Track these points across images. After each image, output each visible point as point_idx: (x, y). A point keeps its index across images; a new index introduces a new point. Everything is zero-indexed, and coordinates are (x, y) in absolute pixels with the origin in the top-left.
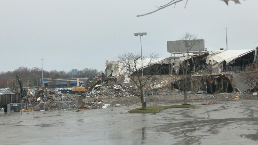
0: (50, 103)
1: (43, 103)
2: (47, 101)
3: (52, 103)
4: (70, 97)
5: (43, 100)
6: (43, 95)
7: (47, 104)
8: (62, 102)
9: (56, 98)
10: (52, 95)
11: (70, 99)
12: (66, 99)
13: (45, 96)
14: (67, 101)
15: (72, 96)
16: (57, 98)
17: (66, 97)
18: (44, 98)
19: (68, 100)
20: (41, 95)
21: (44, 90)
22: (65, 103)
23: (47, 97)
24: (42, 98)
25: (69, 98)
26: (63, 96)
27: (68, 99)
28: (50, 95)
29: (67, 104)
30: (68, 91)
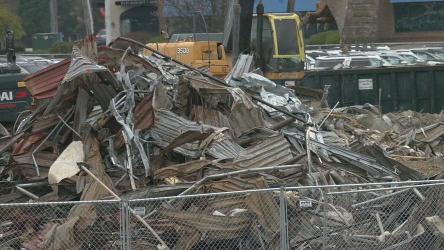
0: (187, 205)
1: (115, 209)
2: (152, 182)
3: (204, 205)
4: (387, 138)
5: (113, 173)
6: (114, 127)
7: (155, 221)
8: (309, 194)
9: (243, 153)
10: (207, 127)
11: (390, 163)
12: (346, 163)
13: (129, 133)
14: (354, 188)
15: (412, 134)
16: (257, 151)
17: (345, 140)
18: (121, 151)
19: (363, 174)
20: (92, 121)
21: (121, 75)
22: (337, 200)
23: (151, 146)
24: (103, 152)
25: (375, 152)
26: (310, 133)
27: (365, 162)
28: (187, 125)
29: (362, 217)
30: (366, 84)
